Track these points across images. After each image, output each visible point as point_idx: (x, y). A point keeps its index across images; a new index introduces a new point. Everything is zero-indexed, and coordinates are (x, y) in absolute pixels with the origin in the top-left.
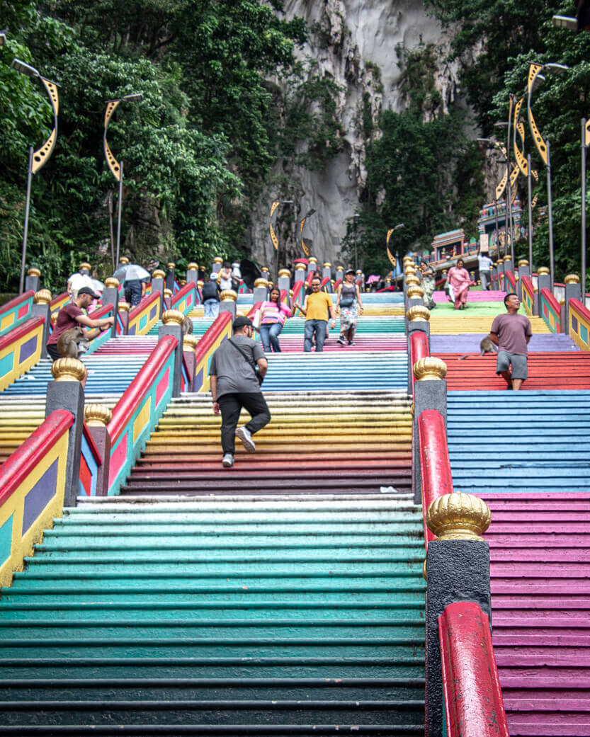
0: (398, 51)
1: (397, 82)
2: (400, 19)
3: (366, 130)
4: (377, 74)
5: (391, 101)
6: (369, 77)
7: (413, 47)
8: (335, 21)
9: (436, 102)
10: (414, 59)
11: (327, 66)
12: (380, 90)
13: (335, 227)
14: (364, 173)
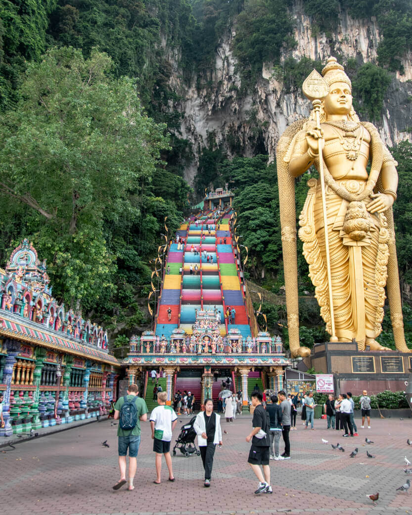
0: (207, 131)
1: (207, 139)
2: (207, 124)
3: (199, 152)
4: (202, 137)
5: (205, 144)
6: (200, 138)
7: (211, 130)
8: (192, 126)
9: (216, 145)
10: (211, 134)
11: (190, 137)
12: (202, 142)
13: (191, 176)
14: (198, 163)
